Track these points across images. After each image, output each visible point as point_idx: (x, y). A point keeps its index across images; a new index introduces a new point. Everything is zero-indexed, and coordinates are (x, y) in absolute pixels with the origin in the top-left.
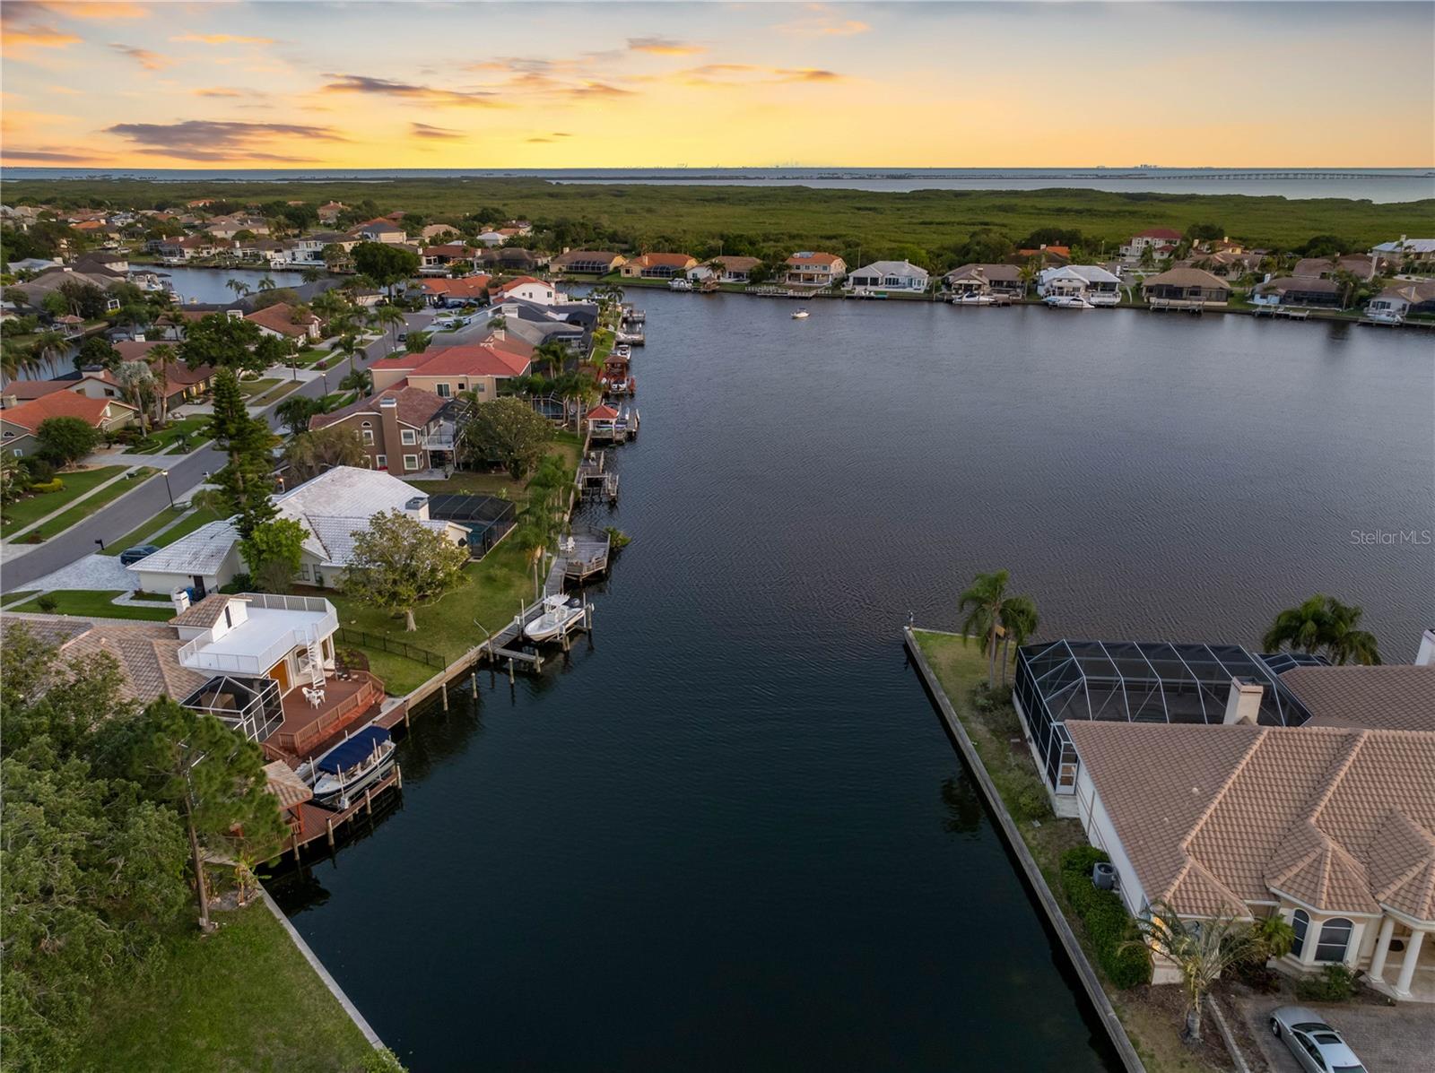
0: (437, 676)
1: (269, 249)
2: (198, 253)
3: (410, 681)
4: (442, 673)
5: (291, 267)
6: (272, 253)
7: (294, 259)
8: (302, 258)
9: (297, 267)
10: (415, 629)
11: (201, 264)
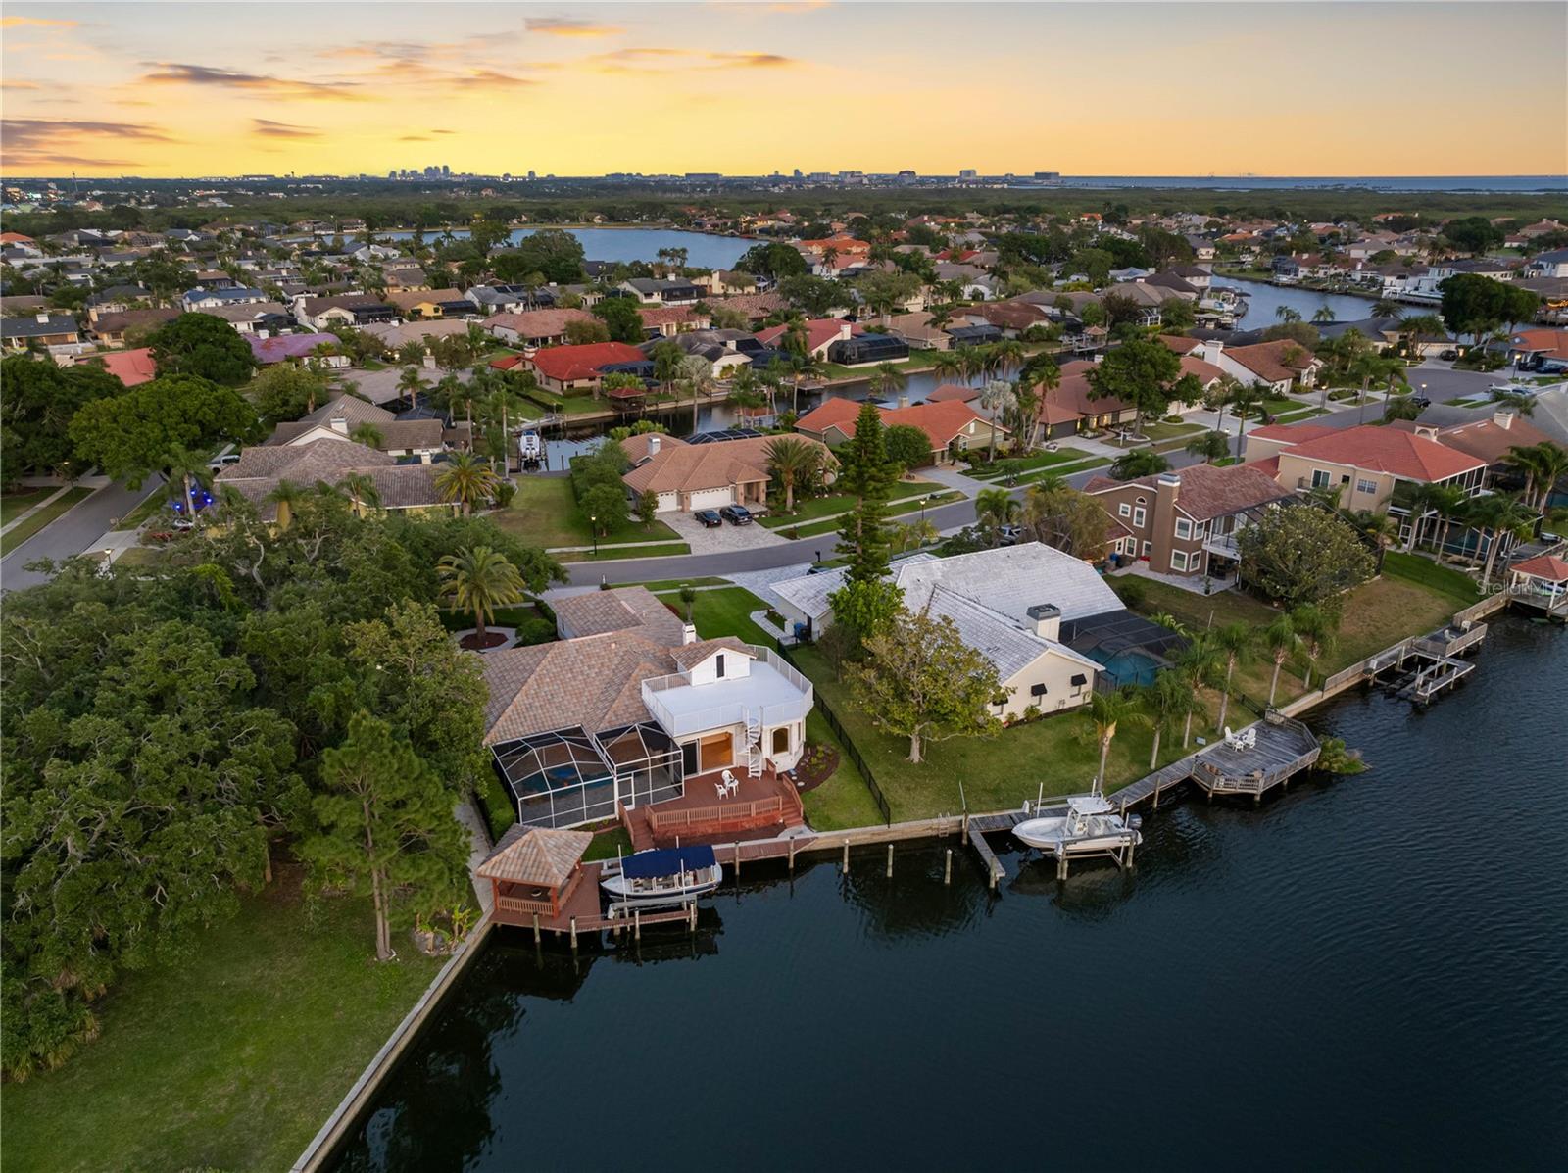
0: (875, 828)
1: (1390, 275)
2: (1313, 273)
3: (842, 818)
4: (885, 827)
5: (1411, 299)
6: (1393, 279)
7: (1416, 289)
8: (1427, 288)
9: (1418, 300)
10: (916, 761)
11: (1310, 286)
